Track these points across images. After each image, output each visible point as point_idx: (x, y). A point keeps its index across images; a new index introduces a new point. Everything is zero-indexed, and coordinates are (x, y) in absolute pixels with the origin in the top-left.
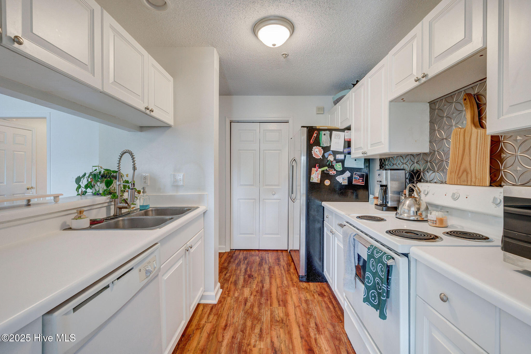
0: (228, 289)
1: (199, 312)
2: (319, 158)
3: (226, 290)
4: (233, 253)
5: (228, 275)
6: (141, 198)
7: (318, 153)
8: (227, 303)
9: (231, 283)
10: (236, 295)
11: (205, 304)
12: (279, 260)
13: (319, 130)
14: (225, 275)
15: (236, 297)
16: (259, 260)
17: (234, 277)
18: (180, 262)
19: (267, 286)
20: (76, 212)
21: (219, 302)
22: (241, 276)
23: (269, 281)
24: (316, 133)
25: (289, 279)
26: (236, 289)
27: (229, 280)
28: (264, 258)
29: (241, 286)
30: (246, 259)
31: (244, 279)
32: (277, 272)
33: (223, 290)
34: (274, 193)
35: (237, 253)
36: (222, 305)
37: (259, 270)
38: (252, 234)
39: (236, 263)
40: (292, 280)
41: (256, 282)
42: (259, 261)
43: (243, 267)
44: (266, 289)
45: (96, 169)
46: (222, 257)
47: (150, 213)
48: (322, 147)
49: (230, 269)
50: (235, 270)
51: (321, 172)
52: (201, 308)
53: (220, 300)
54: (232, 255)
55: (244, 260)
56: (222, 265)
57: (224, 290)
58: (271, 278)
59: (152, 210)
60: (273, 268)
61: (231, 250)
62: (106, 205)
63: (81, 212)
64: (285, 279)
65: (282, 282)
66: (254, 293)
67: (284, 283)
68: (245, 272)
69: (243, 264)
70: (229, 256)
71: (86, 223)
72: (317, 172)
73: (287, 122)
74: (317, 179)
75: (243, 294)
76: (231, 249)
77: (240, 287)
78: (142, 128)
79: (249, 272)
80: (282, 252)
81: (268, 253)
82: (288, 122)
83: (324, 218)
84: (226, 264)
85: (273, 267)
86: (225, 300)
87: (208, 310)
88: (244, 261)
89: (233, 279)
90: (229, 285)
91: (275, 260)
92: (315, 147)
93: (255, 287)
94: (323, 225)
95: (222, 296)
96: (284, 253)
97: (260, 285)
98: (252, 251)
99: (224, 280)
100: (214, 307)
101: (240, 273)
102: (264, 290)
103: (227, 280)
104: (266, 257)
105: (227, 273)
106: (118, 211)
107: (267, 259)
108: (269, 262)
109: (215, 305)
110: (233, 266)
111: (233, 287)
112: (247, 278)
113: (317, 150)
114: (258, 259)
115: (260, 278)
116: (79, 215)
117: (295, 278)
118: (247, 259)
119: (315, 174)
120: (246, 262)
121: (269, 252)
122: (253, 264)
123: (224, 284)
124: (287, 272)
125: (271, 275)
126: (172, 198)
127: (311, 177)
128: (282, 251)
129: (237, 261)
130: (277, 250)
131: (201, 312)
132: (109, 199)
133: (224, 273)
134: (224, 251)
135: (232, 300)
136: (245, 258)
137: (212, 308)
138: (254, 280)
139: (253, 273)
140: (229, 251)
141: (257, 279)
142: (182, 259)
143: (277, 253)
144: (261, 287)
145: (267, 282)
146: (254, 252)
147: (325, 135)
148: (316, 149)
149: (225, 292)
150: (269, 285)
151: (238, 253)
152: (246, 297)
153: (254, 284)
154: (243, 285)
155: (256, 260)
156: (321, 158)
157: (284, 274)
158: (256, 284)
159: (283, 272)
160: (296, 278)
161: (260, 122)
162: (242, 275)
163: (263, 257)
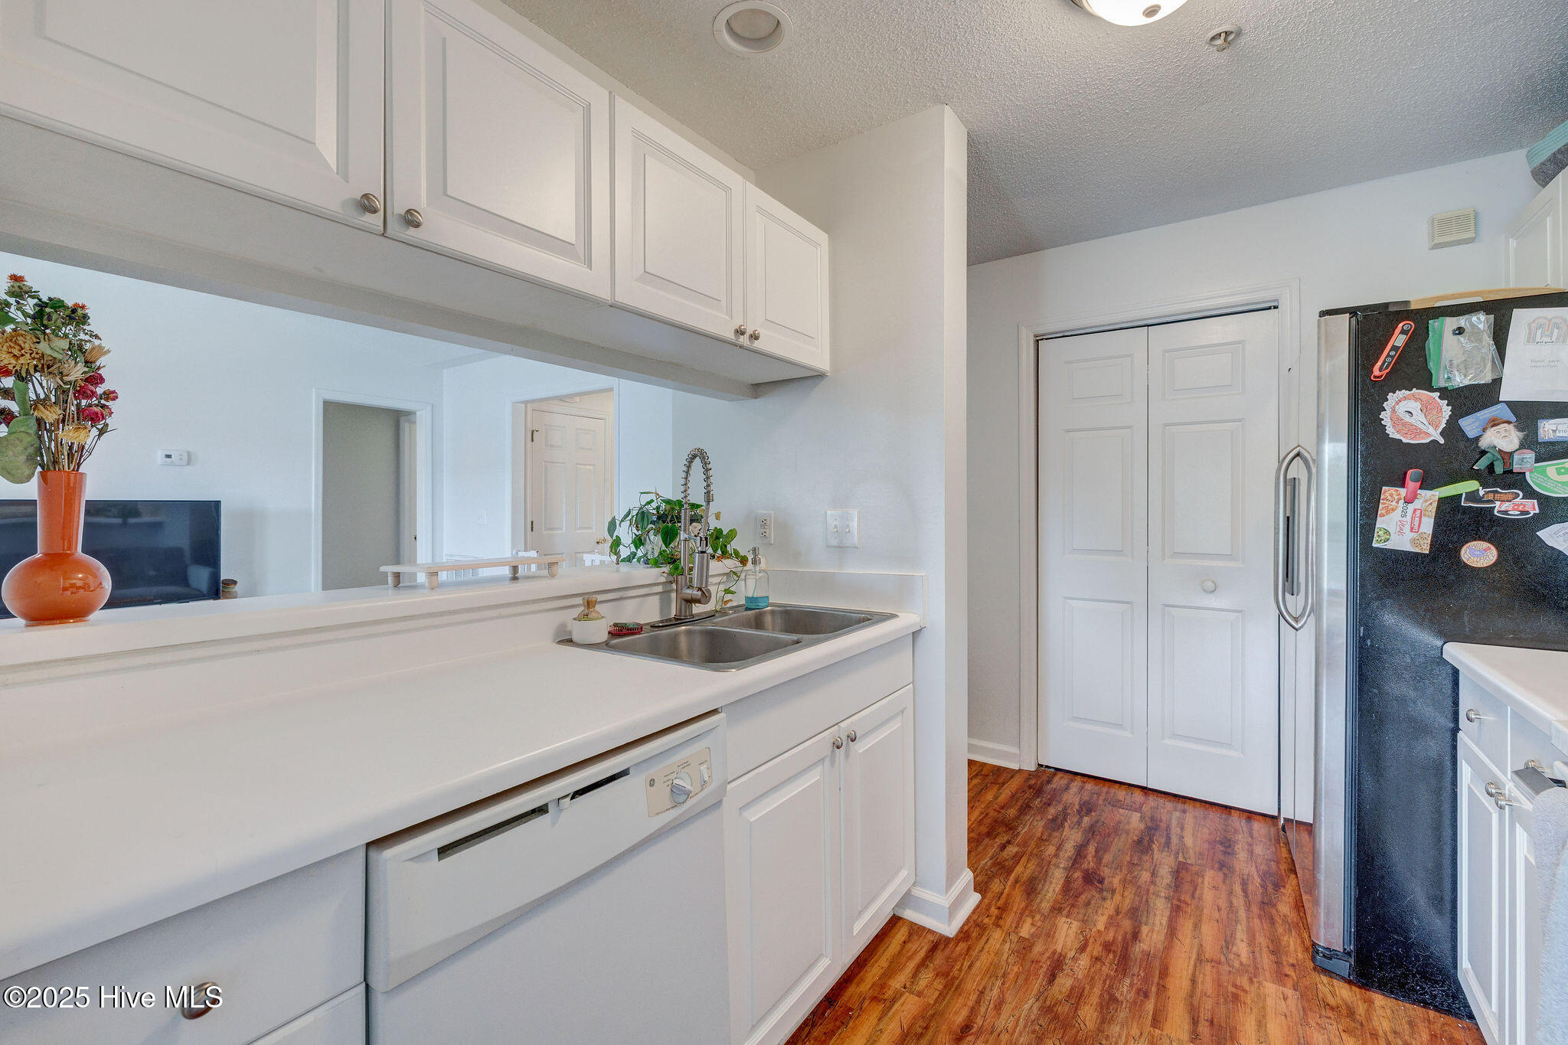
0: (1002, 901)
1: (893, 946)
2: (1427, 441)
3: (994, 903)
4: (1045, 778)
5: (1012, 850)
6: (748, 577)
7: (1419, 419)
8: (986, 950)
9: (1016, 881)
10: (1026, 931)
11: (916, 924)
12: (1230, 850)
13: (1422, 318)
14: (1003, 847)
15: (1021, 939)
16: (1142, 826)
17: (1032, 866)
18: (813, 777)
19: (1152, 936)
20: (581, 602)
21: (962, 935)
22: (1057, 866)
23: (1165, 921)
24: (1403, 332)
25: (1262, 940)
26: (1028, 910)
27: (1010, 871)
28: (1163, 825)
29: (1051, 904)
30: (1089, 811)
31: (1068, 883)
32: (1208, 895)
33: (982, 899)
34: (1210, 585)
35: (1059, 782)
36: (969, 949)
37: (1131, 864)
38: (1120, 726)
39: (1050, 817)
40: (1276, 950)
41: (1109, 907)
42: (1137, 832)
43: (1072, 837)
44: (1146, 948)
45: (652, 501)
46: (1004, 784)
47: (768, 619)
48: (1439, 390)
49: (1023, 831)
50: (1041, 839)
51: (1435, 505)
52: (900, 935)
53: (966, 928)
54: (1042, 785)
55: (1079, 812)
56: (999, 812)
57: (986, 901)
58: (1176, 910)
59: (773, 612)
60: (1197, 874)
61: (1042, 766)
62: (660, 589)
63: (589, 604)
64: (1241, 934)
65: (1228, 943)
66: (1096, 949)
67: (1235, 949)
68: (1075, 860)
69: (1073, 828)
70: (1030, 787)
71: (599, 630)
72: (1411, 507)
73: (1270, 308)
74: (1410, 535)
75: (1050, 935)
76: (1039, 765)
77: (1045, 906)
78: (758, 389)
79: (1089, 863)
80: (1249, 818)
81: (1184, 812)
82: (1276, 307)
83: (1456, 718)
84: (1012, 812)
85: (1195, 869)
86: (983, 935)
87: (920, 948)
88: (1081, 817)
89: (1024, 870)
90: (1007, 887)
91: (1212, 843)
92: (1400, 394)
93: (1101, 926)
94: (1454, 747)
95: (975, 917)
96: (1258, 826)
97: (1127, 924)
98: (1117, 786)
99: (994, 864)
100: (941, 946)
101: (1056, 855)
102: (1138, 948)
103: (1003, 868)
104: (1174, 823)
105: (1009, 842)
106: (683, 607)
107: (1175, 830)
108: (1183, 848)
109: (947, 940)
110: (1035, 823)
111: (1018, 901)
112: (1080, 881)
113: (1414, 406)
114: (1135, 822)
115: (1129, 895)
116: (586, 612)
117: (1293, 945)
118: (1093, 814)
119: (1399, 511)
120: (1086, 819)
121: (1188, 806)
122: (1112, 835)
123: (991, 878)
124: (1255, 909)
125: (1179, 900)
126: (825, 582)
127: (1377, 526)
128: (1250, 815)
129: (1052, 811)
130: (1227, 809)
131: (898, 948)
132: (665, 575)
133: (999, 841)
134: (1015, 766)
135: (1007, 946)
136: (1087, 808)
137: (934, 948)
138: (1104, 899)
139: (1106, 872)
140: (1032, 768)
141: (1118, 897)
142: (819, 769)
143: (1226, 820)
144: (1129, 936)
145: (1157, 922)
146: (1124, 793)
147: (1460, 334)
148: (1403, 403)
149: (988, 909)
150: (1163, 938)
151: (1064, 782)
152: (1059, 950)
153: (1100, 912)
154: (1056, 901)
155: (1129, 823)
156: (1434, 442)
157: (1242, 914)
158: (1111, 917)
159: (1239, 902)
160: (1300, 949)
161: (1148, 326)
162: (1062, 866)
163: (1161, 821)
